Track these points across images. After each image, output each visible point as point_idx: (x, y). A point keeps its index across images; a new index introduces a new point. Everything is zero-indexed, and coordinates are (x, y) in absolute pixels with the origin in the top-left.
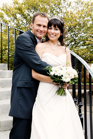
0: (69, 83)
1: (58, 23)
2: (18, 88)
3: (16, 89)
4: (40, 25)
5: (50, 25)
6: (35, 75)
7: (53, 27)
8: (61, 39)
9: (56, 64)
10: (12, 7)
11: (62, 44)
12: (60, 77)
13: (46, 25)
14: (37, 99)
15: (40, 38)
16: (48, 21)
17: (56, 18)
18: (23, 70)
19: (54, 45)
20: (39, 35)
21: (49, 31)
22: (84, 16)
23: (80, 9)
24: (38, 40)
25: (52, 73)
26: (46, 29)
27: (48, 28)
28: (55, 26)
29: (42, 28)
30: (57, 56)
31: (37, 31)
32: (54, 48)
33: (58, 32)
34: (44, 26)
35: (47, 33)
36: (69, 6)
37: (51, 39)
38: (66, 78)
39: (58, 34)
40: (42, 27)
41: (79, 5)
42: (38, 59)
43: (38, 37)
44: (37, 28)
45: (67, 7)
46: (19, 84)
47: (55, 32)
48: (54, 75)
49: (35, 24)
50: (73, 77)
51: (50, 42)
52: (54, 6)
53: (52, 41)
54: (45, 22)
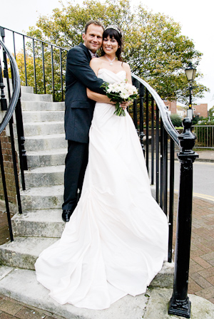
0: (127, 100)
1: (115, 33)
2: (73, 109)
3: (71, 110)
4: (93, 35)
5: (105, 35)
6: (90, 94)
7: (109, 38)
8: (118, 54)
9: (113, 81)
10: (53, 21)
11: (119, 59)
12: (118, 94)
13: (101, 35)
14: (92, 122)
15: (94, 52)
16: (103, 31)
17: (112, 27)
18: (77, 89)
19: (112, 59)
20: (92, 47)
21: (105, 43)
22: (151, 35)
23: (146, 25)
24: (92, 54)
25: (109, 91)
26: (100, 40)
27: (103, 40)
28: (111, 37)
29: (95, 39)
30: (115, 72)
31: (90, 42)
32: (111, 64)
33: (116, 43)
34: (98, 37)
35: (102, 45)
36: (132, 20)
37: (107, 52)
38: (124, 94)
39: (115, 47)
40: (96, 37)
41: (145, 20)
42: (93, 75)
43: (91, 50)
44: (90, 38)
45: (128, 21)
46: (74, 105)
47: (111, 45)
48: (111, 92)
49: (88, 34)
50: (132, 94)
51: (106, 57)
52: (109, 20)
53: (109, 56)
54: (100, 31)
